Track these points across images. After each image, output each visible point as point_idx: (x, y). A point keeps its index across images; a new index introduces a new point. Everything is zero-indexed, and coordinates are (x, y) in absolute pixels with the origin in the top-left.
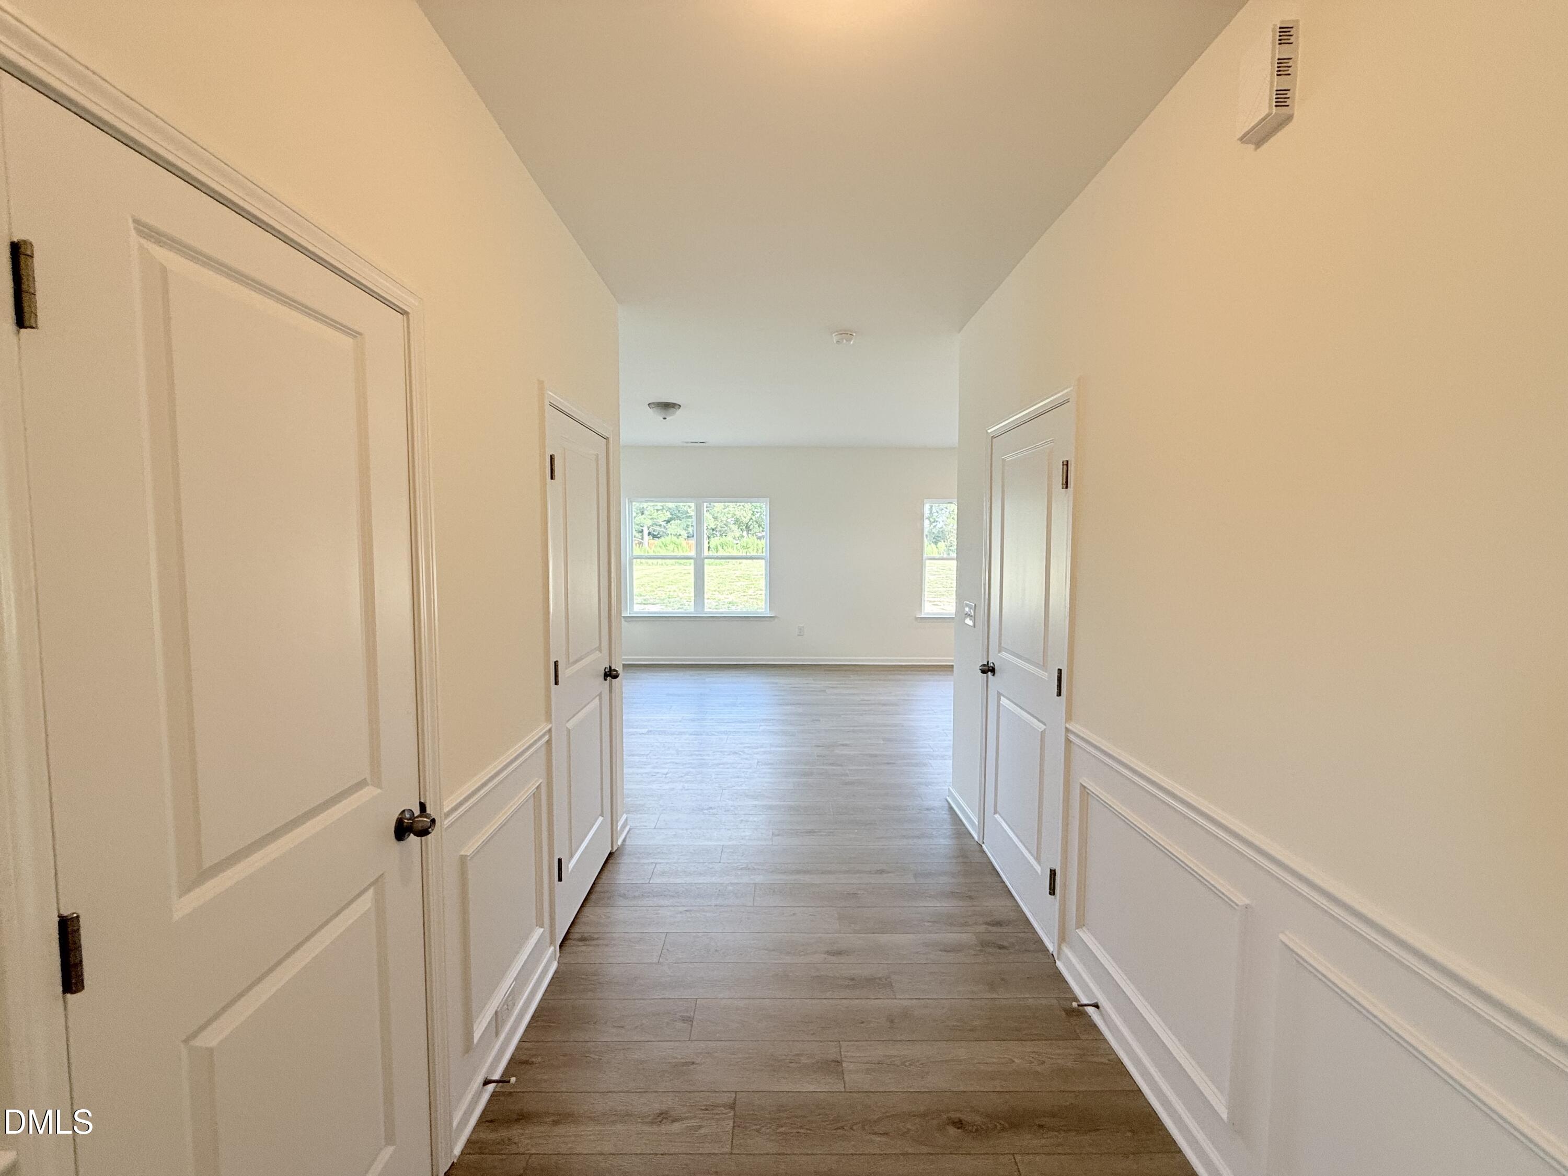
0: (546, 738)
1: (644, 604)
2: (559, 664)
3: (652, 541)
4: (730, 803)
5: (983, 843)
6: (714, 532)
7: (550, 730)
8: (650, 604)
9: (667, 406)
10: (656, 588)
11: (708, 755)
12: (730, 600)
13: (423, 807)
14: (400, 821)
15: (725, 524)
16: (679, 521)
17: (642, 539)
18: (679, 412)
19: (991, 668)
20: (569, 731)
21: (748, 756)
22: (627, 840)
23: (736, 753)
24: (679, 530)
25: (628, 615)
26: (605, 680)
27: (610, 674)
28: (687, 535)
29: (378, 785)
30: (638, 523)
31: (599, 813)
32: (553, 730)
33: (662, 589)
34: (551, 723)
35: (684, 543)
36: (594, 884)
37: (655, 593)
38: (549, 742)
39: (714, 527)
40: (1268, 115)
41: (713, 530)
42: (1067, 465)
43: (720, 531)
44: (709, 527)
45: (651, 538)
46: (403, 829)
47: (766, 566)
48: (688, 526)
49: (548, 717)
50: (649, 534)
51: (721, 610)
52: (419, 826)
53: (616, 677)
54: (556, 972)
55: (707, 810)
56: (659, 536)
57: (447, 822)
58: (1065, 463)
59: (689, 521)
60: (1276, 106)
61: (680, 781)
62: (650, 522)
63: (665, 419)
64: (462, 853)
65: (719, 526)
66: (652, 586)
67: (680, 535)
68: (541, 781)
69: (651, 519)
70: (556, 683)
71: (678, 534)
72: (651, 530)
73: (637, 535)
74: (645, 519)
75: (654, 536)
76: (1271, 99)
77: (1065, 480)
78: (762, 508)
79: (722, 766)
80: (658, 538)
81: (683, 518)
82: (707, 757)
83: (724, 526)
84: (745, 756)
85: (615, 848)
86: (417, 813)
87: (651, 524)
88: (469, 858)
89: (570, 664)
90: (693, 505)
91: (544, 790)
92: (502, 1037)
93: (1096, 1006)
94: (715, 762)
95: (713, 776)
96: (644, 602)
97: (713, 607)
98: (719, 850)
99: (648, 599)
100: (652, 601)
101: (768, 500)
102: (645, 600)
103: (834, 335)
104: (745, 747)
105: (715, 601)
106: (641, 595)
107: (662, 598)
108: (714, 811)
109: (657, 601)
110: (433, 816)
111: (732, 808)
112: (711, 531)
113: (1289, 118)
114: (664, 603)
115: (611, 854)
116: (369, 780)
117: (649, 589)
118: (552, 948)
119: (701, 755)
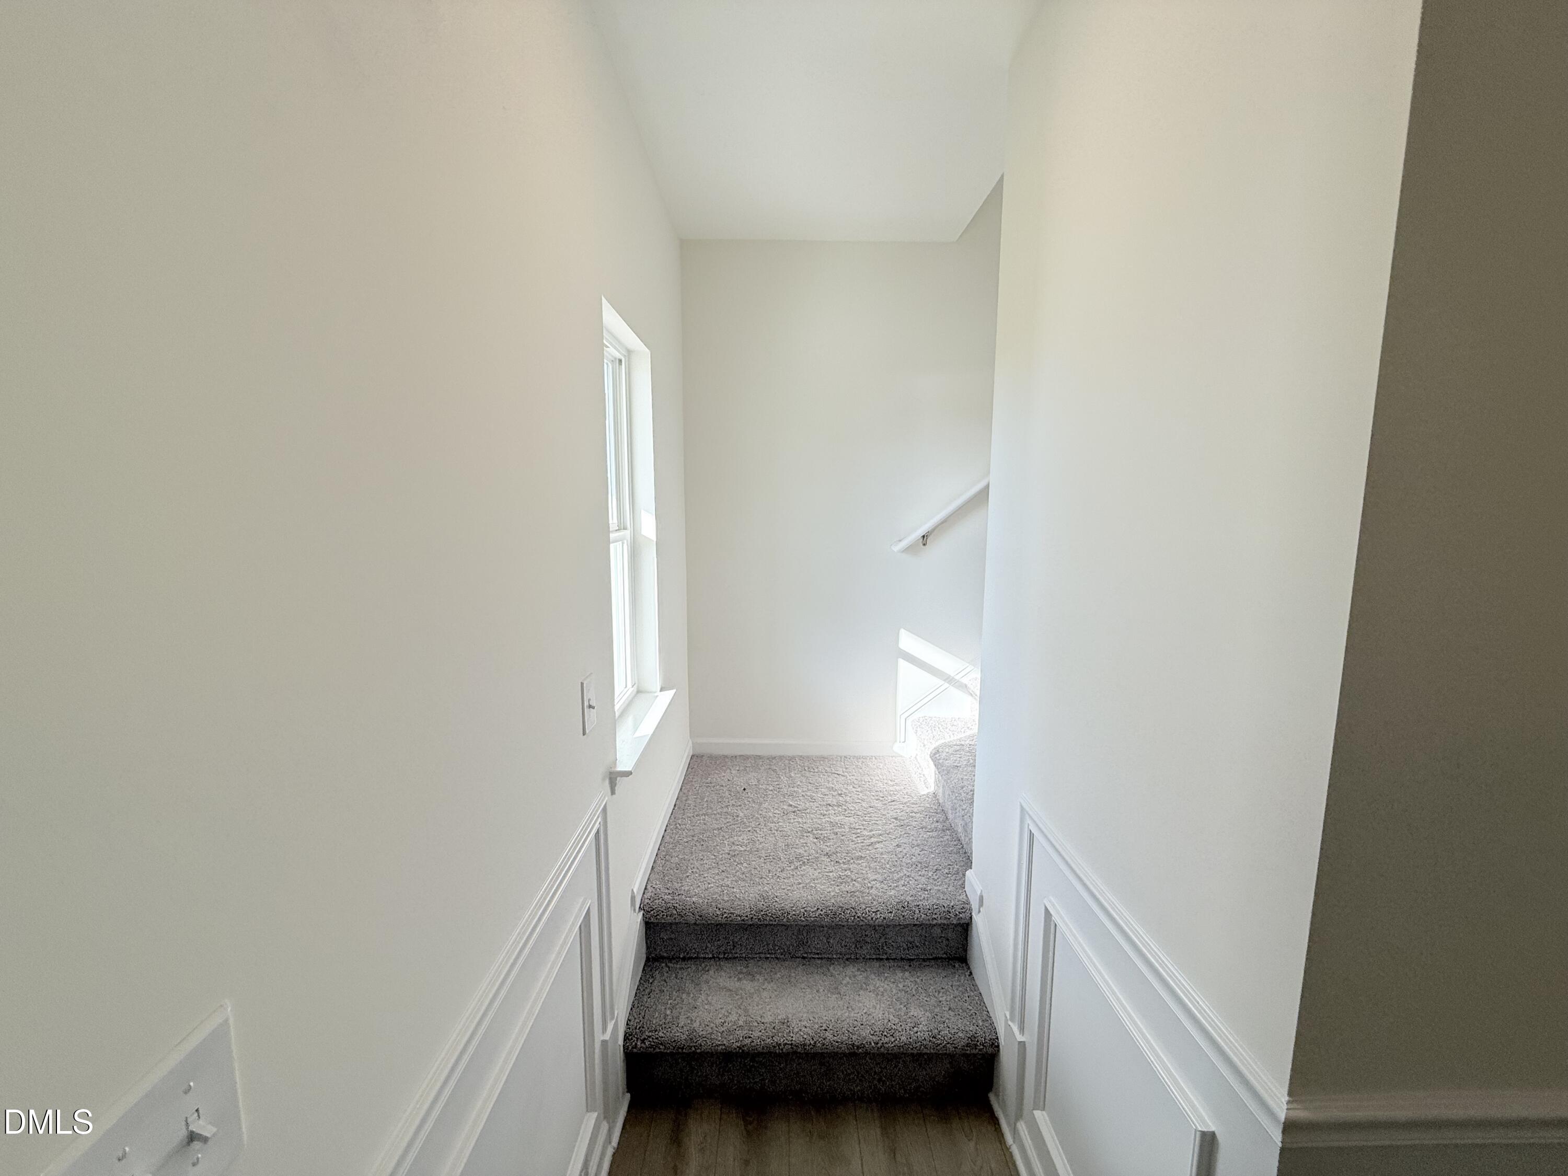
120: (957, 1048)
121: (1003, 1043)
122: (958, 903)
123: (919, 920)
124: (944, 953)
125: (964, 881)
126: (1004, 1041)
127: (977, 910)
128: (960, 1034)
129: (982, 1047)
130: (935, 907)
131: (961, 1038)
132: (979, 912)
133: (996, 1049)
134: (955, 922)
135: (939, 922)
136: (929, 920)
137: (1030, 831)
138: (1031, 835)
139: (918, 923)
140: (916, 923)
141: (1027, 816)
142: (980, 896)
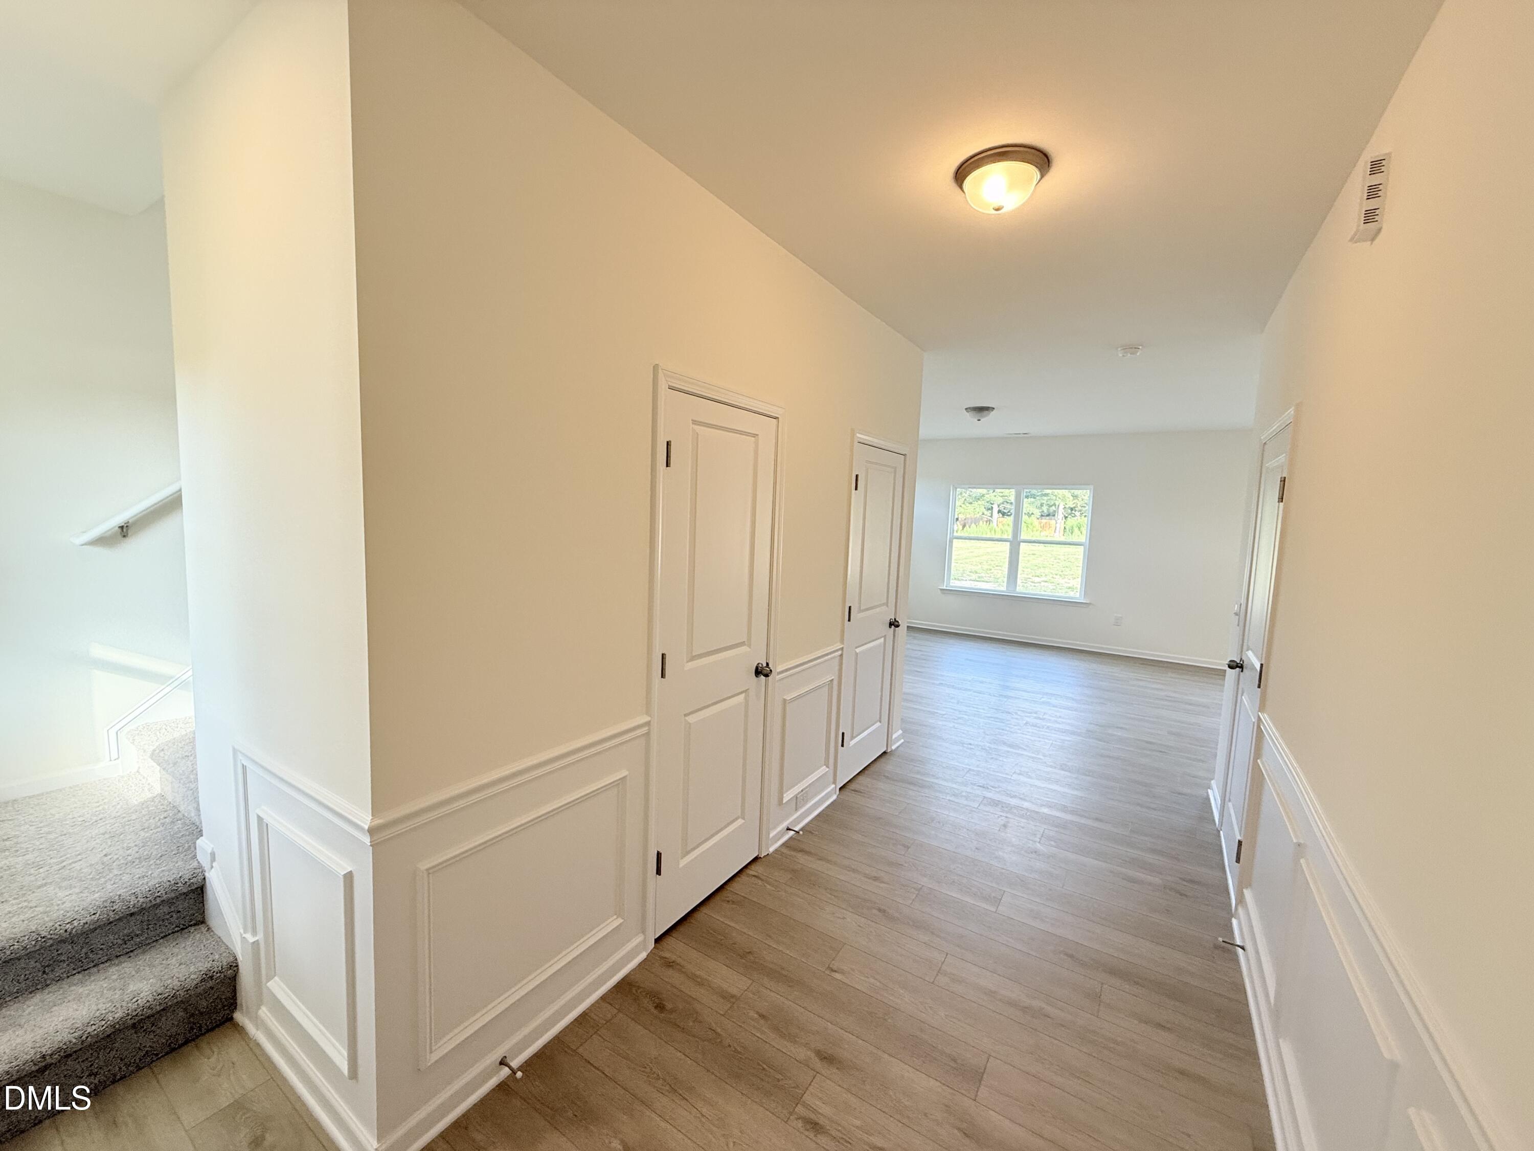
0: (840, 652)
1: (977, 581)
2: (852, 608)
3: (1001, 519)
4: (988, 745)
5: (1221, 830)
6: (1073, 512)
7: (842, 649)
8: (983, 581)
9: (981, 410)
10: (993, 567)
11: (984, 709)
12: (1070, 585)
13: (767, 664)
14: (757, 668)
15: (1086, 504)
16: (1032, 500)
17: (991, 516)
18: (993, 413)
19: (1240, 665)
20: (857, 654)
21: (1019, 717)
22: (900, 748)
23: (1009, 713)
24: (1031, 509)
25: (945, 588)
26: (890, 627)
27: (894, 624)
28: (1040, 514)
29: (749, 646)
30: (988, 500)
31: (878, 718)
32: (845, 649)
33: (1000, 568)
34: (843, 644)
35: (1036, 522)
36: (869, 765)
37: (992, 571)
38: (841, 655)
39: (1072, 506)
40: (1357, 231)
41: (1072, 509)
42: (1284, 481)
43: (1080, 511)
44: (1067, 506)
45: (1001, 515)
46: (758, 672)
47: (1084, 552)
48: (1042, 505)
49: (842, 641)
50: (999, 511)
51: (1057, 594)
52: (765, 672)
53: (898, 626)
54: (835, 801)
55: (967, 744)
56: (1009, 514)
57: (778, 677)
58: (1282, 480)
59: (1044, 500)
60: (1364, 223)
61: (954, 722)
62: (1001, 500)
63: (979, 420)
64: (785, 697)
65: (1078, 505)
66: (990, 565)
67: (1032, 514)
68: (833, 676)
69: (1001, 496)
70: (849, 620)
71: (1030, 513)
72: (1001, 508)
73: (986, 512)
74: (995, 496)
75: (1004, 514)
76: (1359, 219)
77: (1281, 495)
78: (1085, 495)
79: (992, 719)
80: (1008, 515)
81: (1038, 496)
82: (982, 711)
83: (1085, 505)
84: (1016, 716)
85: (889, 751)
86: (765, 665)
87: (1001, 502)
88: (788, 702)
89: (860, 611)
90: (1013, 491)
91: (835, 683)
92: (799, 813)
93: (1243, 948)
94: (987, 715)
95: (981, 725)
96: (977, 579)
97: (1049, 590)
98: (966, 771)
99: (982, 577)
100: (986, 579)
101: (1092, 487)
102: (979, 577)
103: (1119, 349)
104: (1019, 710)
105: (1052, 584)
106: (976, 573)
107: (997, 577)
108: (972, 747)
109: (992, 579)
110: (771, 669)
111: (988, 749)
112: (1069, 511)
113: (1380, 230)
114: (997, 582)
115: (885, 753)
116: (746, 643)
117: (985, 567)
118: (833, 786)
119: (977, 708)
120: (189, 989)
121: (241, 959)
122: (186, 872)
123: (136, 906)
124: (176, 927)
125: (196, 853)
126: (242, 955)
127: (210, 866)
128: (193, 977)
129: (218, 975)
130: (157, 886)
131: (195, 977)
132: (212, 867)
133: (235, 969)
134: (185, 891)
135: (165, 897)
136: (150, 901)
137: (243, 765)
138: (244, 767)
139: (136, 909)
140: (133, 911)
141: (239, 753)
142: (211, 854)
